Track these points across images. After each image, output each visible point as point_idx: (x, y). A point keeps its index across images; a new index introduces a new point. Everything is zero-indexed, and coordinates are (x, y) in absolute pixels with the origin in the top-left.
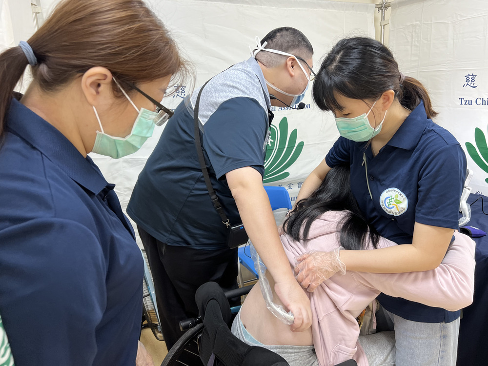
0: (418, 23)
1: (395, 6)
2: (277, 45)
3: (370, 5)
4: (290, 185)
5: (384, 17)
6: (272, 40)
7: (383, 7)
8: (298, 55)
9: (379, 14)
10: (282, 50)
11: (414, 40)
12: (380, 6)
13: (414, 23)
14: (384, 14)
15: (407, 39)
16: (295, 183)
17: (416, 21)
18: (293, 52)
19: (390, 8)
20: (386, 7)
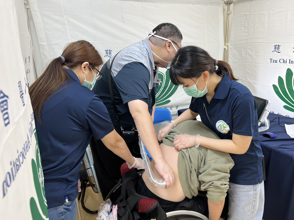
0: (248, 13)
1: (235, 3)
2: (161, 33)
3: (220, 2)
4: (171, 107)
5: (229, 9)
6: (159, 30)
7: (228, 3)
8: (173, 40)
9: (226, 7)
10: (164, 37)
11: (246, 23)
12: (227, 3)
13: (246, 14)
14: (229, 7)
15: (242, 23)
16: (174, 106)
17: (247, 12)
18: (170, 38)
19: (232, 4)
20: (230, 3)
